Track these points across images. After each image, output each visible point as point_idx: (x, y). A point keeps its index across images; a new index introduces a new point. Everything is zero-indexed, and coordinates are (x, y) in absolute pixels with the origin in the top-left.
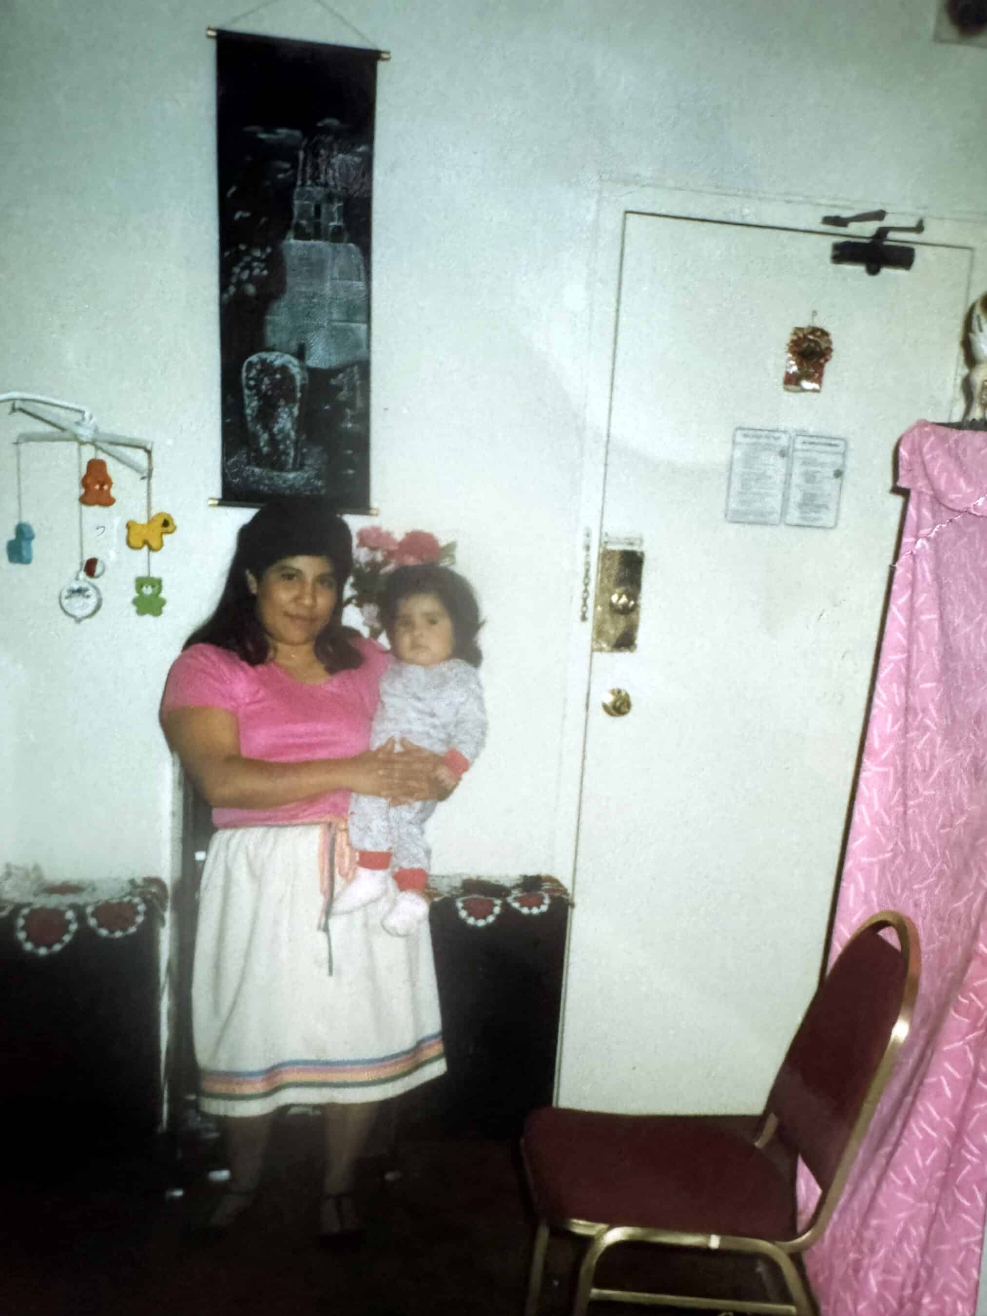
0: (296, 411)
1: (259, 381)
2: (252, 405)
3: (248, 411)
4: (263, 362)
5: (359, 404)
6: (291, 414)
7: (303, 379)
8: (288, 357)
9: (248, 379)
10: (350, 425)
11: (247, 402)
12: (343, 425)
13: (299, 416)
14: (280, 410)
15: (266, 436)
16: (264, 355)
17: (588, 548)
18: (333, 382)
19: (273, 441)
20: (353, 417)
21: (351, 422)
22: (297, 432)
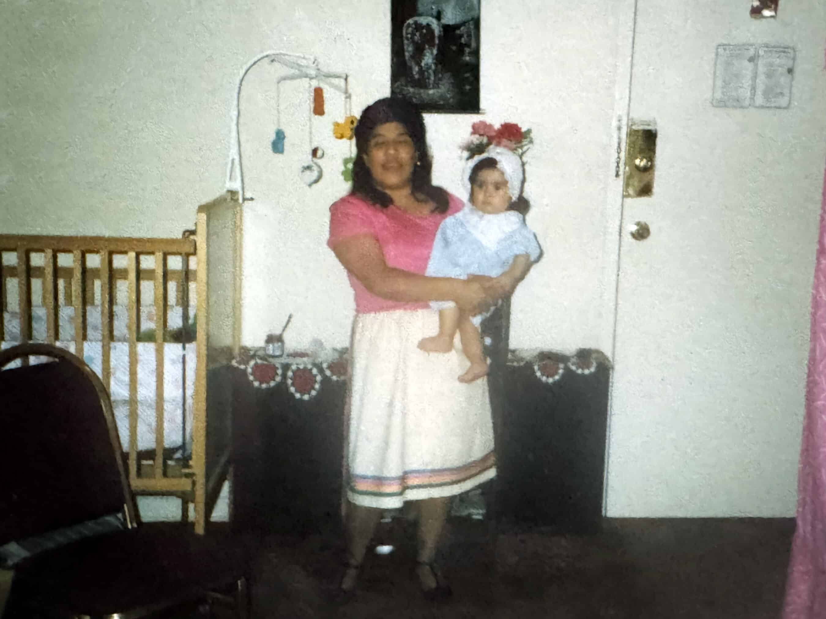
0: (435, 52)
1: (413, 34)
2: (409, 49)
3: (407, 54)
4: (416, 23)
5: (473, 45)
6: (432, 53)
7: (440, 31)
8: (430, 19)
9: (407, 34)
10: (467, 58)
11: (405, 47)
12: (464, 58)
13: (437, 55)
14: (425, 51)
15: (416, 69)
16: (416, 18)
17: (619, 128)
18: (458, 32)
19: (421, 71)
20: (469, 53)
21: (469, 56)
22: (436, 64)
